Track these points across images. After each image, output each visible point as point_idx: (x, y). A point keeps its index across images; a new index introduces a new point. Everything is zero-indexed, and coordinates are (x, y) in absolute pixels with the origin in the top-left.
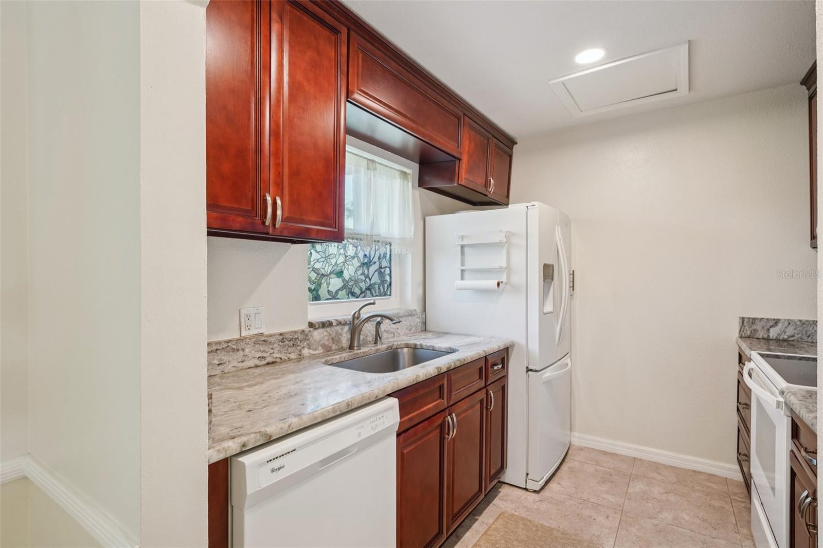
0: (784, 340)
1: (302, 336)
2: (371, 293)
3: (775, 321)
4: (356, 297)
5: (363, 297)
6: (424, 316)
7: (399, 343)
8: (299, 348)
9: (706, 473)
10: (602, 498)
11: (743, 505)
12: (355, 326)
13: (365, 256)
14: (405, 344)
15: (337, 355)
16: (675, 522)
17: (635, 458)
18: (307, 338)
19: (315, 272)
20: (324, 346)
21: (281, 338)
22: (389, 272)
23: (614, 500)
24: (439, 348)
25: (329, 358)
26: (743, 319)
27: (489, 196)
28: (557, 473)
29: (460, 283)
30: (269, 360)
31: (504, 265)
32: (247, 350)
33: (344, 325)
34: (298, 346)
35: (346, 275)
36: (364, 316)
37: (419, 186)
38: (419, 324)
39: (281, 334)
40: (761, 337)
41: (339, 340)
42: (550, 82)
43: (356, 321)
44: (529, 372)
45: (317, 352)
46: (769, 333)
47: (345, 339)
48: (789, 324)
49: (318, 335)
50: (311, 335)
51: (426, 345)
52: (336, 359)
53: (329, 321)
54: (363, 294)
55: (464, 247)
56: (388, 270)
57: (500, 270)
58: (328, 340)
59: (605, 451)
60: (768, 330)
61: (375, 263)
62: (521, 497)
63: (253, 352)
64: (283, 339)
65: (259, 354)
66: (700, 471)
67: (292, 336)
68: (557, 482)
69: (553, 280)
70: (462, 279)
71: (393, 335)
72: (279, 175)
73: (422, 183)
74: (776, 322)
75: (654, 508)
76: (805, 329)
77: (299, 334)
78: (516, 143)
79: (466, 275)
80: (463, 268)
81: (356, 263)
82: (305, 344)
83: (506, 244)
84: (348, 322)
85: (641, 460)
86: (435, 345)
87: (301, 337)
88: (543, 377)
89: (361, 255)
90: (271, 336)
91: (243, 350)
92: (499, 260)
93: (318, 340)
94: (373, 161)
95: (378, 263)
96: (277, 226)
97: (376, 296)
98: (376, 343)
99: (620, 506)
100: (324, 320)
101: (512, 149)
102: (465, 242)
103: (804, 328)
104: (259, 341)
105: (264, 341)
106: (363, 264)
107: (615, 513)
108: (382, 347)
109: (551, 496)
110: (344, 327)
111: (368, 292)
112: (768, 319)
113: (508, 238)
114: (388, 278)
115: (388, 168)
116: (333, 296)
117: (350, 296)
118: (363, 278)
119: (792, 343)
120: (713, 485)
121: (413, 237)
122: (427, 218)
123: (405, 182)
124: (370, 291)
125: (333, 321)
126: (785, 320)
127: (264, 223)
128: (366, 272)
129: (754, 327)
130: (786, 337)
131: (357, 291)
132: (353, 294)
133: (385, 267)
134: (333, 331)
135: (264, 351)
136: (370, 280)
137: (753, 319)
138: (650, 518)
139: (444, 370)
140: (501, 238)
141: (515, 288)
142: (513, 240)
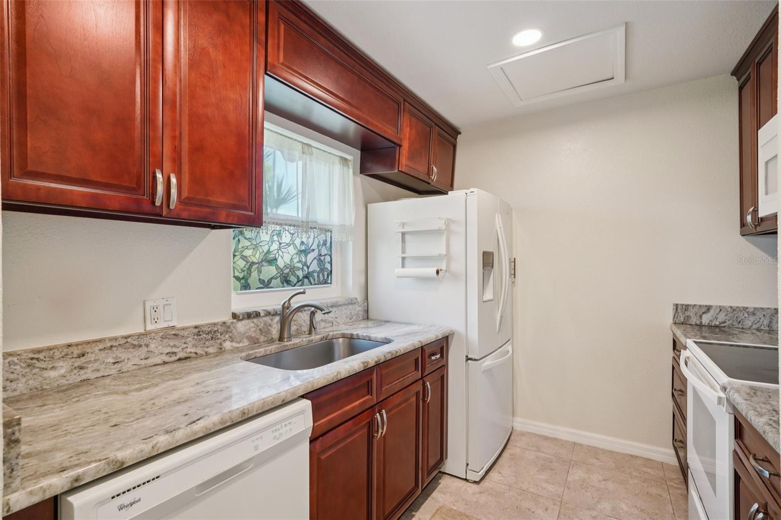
0: (716, 326)
1: (223, 328)
2: (310, 281)
3: (707, 308)
4: (292, 286)
5: (300, 286)
6: (366, 304)
7: (335, 333)
8: (219, 341)
9: (643, 458)
10: (541, 487)
11: (679, 492)
12: (285, 315)
13: (302, 243)
14: (341, 334)
15: (261, 348)
16: (614, 513)
17: (575, 443)
18: (229, 330)
19: (244, 260)
20: (250, 338)
21: (196, 330)
22: (330, 260)
23: (553, 490)
24: (375, 338)
25: (251, 352)
26: (677, 305)
27: (431, 184)
28: (499, 461)
29: (400, 271)
30: (181, 355)
31: (443, 252)
32: (152, 346)
33: (274, 315)
34: (218, 339)
35: (281, 263)
36: (295, 304)
37: (361, 173)
38: (360, 312)
39: (196, 327)
40: (693, 323)
41: (267, 331)
42: (489, 67)
43: (287, 311)
44: (469, 361)
45: (241, 345)
46: (702, 319)
47: (275, 332)
48: (721, 310)
49: (242, 326)
50: (234, 327)
51: (363, 335)
52: (260, 352)
53: (256, 312)
54: (300, 283)
55: (405, 234)
56: (328, 258)
57: (439, 258)
58: (255, 332)
59: (546, 436)
60: (701, 316)
61: (313, 250)
62: (461, 488)
63: (160, 347)
64: (199, 332)
65: (169, 350)
66: (637, 455)
67: (210, 329)
68: (498, 471)
69: (493, 267)
70: (403, 266)
71: (331, 324)
72: (177, 151)
73: (363, 170)
74: (709, 308)
75: (593, 498)
76: (736, 316)
77: (220, 327)
78: (460, 133)
79: (407, 262)
80: (404, 255)
81: (292, 250)
82: (227, 336)
83: (445, 232)
84: (279, 312)
85: (580, 445)
86: (371, 335)
87: (221, 329)
88: (483, 365)
89: (298, 242)
90: (183, 329)
91: (147, 346)
92: (438, 248)
93: (243, 333)
94: (309, 145)
95: (316, 252)
96: (172, 207)
97: (315, 284)
98: (310, 333)
99: (559, 497)
100: (250, 310)
101: (456, 139)
102: (406, 229)
103: (734, 314)
104: (169, 335)
105: (174, 335)
106: (301, 251)
107: (555, 504)
108: (315, 337)
109: (490, 486)
110: (274, 317)
111: (306, 280)
112: (700, 306)
113: (447, 225)
114: (328, 266)
115: (326, 154)
116: (266, 284)
117: (285, 284)
118: (300, 265)
119: (723, 329)
120: (649, 470)
121: (353, 224)
122: (369, 205)
123: (345, 169)
124: (308, 279)
125: (260, 312)
126: (717, 306)
127: (153, 203)
128: (304, 260)
129: (687, 313)
130: (717, 323)
131: (293, 279)
132: (288, 282)
133: (325, 255)
134: (260, 322)
135: (174, 346)
136: (308, 268)
137: (686, 306)
138: (588, 509)
139: (372, 364)
140: (441, 225)
141: (455, 276)
142: (453, 227)
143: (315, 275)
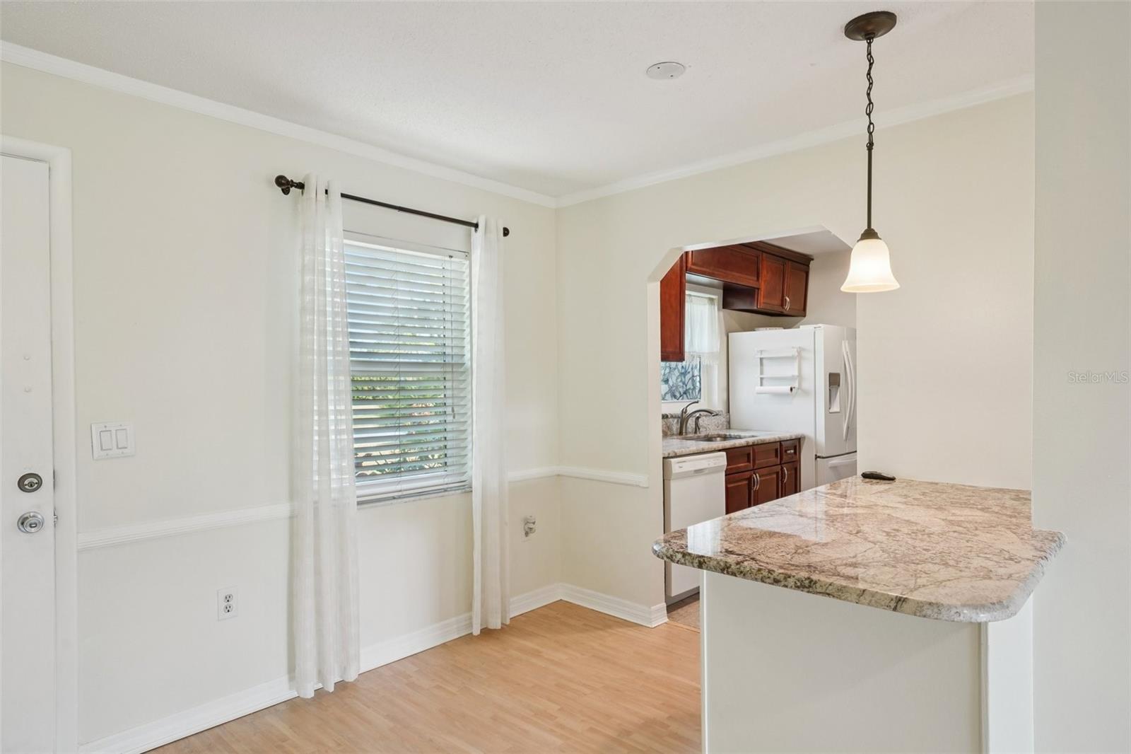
2: (687, 397)
4: (677, 400)
7: (713, 433)
12: (683, 419)
13: (683, 367)
14: (717, 434)
22: (699, 380)
24: (743, 435)
27: (785, 313)
29: (759, 388)
31: (796, 373)
35: (670, 383)
36: (690, 410)
37: (724, 308)
38: (724, 422)
41: (672, 428)
43: (684, 415)
44: (818, 459)
51: (734, 435)
54: (682, 397)
55: (763, 359)
56: (698, 378)
57: (793, 378)
58: (666, 427)
61: (689, 372)
69: (839, 385)
70: (761, 385)
71: (706, 429)
73: (726, 305)
78: (812, 259)
79: (764, 382)
80: (762, 376)
81: (677, 373)
83: (797, 358)
84: (679, 416)
88: (830, 462)
89: (680, 367)
92: (792, 370)
95: (691, 373)
97: (691, 399)
98: (696, 432)
100: (664, 413)
101: (808, 266)
102: (763, 356)
106: (682, 373)
108: (701, 435)
110: (675, 419)
111: (685, 396)
113: (799, 353)
114: (698, 384)
115: (700, 298)
118: (681, 384)
121: (719, 351)
122: (730, 334)
123: (712, 307)
125: (668, 415)
128: (683, 380)
131: (678, 395)
132: (675, 396)
133: (696, 376)
134: (669, 422)
136: (686, 386)
139: (751, 444)
140: (794, 352)
141: (806, 393)
142: (804, 354)
143: (691, 391)
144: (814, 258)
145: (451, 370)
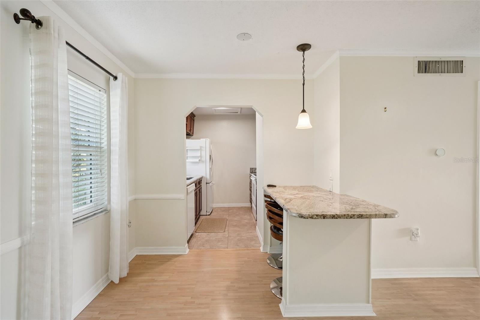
9: (245, 207)
10: (224, 213)
16: (239, 213)
17: (229, 207)
23: (226, 213)
26: (251, 168)
28: (212, 212)
31: (200, 155)
44: (207, 184)
57: (198, 157)
59: (221, 207)
69: (211, 159)
75: (235, 213)
79: (188, 158)
80: (187, 156)
83: (200, 150)
85: (231, 207)
88: (210, 185)
92: (198, 154)
99: (228, 214)
101: (194, 118)
102: (188, 149)
109: (213, 215)
112: (255, 168)
129: (253, 170)
140: (199, 148)
141: (203, 162)
142: (202, 148)
144: (196, 116)
145: (100, 150)
